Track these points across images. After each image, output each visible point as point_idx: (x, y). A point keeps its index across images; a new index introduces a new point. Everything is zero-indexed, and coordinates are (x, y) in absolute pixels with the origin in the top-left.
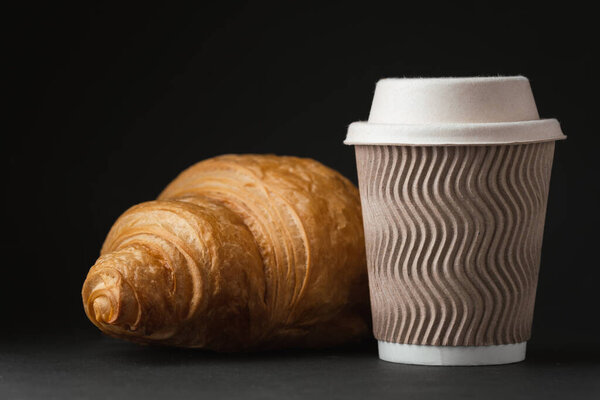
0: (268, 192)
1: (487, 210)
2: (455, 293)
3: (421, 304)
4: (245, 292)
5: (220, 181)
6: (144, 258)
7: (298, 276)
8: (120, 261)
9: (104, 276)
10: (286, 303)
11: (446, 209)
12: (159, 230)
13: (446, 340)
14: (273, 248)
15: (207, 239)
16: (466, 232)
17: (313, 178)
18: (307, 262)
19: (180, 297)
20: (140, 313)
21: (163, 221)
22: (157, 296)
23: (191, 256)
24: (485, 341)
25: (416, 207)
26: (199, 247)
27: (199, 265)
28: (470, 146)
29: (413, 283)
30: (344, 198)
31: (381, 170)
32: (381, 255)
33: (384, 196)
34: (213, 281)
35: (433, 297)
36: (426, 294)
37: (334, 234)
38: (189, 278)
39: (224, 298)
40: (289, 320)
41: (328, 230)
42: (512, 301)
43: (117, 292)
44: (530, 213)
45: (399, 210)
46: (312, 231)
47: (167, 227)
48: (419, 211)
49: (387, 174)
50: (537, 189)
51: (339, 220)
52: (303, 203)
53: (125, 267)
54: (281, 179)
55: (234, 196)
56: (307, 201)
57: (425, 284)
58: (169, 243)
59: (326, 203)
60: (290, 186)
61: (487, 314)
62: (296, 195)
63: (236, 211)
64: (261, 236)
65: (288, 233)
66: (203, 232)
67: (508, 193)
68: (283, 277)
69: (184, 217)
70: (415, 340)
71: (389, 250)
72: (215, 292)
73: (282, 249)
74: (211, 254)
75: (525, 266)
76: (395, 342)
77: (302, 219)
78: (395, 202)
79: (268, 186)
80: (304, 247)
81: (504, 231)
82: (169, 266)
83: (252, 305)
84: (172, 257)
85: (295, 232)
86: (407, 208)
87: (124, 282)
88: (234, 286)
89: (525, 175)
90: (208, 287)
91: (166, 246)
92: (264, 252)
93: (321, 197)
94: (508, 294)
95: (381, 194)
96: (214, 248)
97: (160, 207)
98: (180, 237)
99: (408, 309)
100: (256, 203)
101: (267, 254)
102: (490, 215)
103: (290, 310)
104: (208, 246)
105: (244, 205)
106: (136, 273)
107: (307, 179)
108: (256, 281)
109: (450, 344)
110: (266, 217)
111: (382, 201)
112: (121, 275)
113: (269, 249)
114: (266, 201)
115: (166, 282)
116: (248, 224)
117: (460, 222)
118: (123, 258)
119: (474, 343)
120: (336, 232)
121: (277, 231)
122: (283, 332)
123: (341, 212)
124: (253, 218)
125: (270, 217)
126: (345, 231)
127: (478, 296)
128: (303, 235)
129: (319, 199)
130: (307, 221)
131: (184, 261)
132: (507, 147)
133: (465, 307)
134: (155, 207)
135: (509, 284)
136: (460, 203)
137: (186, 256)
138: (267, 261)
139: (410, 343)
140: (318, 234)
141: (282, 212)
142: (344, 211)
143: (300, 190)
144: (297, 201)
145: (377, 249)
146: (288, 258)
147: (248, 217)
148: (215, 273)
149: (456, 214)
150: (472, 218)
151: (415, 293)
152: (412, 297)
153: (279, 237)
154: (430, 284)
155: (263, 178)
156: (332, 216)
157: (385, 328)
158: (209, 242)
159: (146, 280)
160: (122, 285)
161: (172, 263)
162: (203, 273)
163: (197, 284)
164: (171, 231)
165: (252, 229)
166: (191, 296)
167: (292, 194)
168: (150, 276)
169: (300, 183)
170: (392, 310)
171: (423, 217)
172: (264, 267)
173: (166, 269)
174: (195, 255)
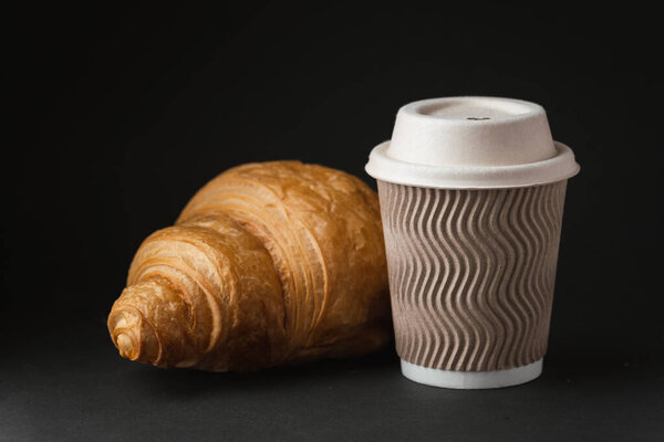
0: (288, 214)
1: (508, 245)
2: (478, 323)
3: (445, 333)
4: (263, 321)
5: (243, 198)
6: (164, 295)
7: (316, 301)
8: (142, 298)
9: (126, 314)
10: (305, 328)
11: (469, 245)
12: (180, 264)
13: (469, 366)
14: (292, 273)
15: (225, 273)
16: (489, 266)
17: (333, 197)
18: (325, 286)
19: (201, 330)
20: (161, 351)
21: (184, 253)
22: (178, 333)
23: (210, 291)
24: (507, 365)
25: (440, 243)
26: (218, 281)
27: (217, 300)
28: (493, 190)
29: (438, 313)
30: (362, 215)
31: (405, 205)
32: (405, 283)
33: (408, 230)
34: (232, 314)
35: (457, 327)
36: (450, 324)
37: (353, 255)
38: (209, 311)
39: (243, 329)
40: (309, 342)
41: (346, 252)
42: (531, 324)
43: (138, 332)
44: (547, 241)
45: (423, 244)
46: (330, 255)
47: (187, 261)
48: (443, 247)
49: (411, 210)
50: (554, 218)
51: (357, 240)
52: (322, 226)
53: (146, 307)
54: (301, 200)
55: (256, 217)
56: (326, 224)
57: (448, 315)
58: (189, 277)
59: (344, 222)
60: (310, 207)
61: (509, 341)
62: (315, 218)
63: (256, 235)
64: (280, 262)
65: (306, 257)
66: (221, 267)
67: (528, 227)
68: (301, 303)
69: (203, 250)
70: (440, 365)
71: (413, 280)
72: (234, 325)
73: (301, 275)
74: (229, 288)
75: (543, 291)
76: (419, 364)
77: (320, 244)
78: (418, 237)
79: (288, 208)
80: (322, 271)
81: (524, 263)
82: (189, 301)
83: (271, 332)
84: (191, 292)
85: (314, 257)
86: (431, 243)
87: (144, 322)
88: (253, 317)
89: (543, 208)
90: (227, 320)
91: (186, 280)
92: (283, 278)
93: (341, 216)
94: (527, 320)
95: (405, 228)
96: (232, 282)
97: (181, 238)
98: (200, 272)
99: (433, 337)
100: (276, 226)
101: (286, 280)
102: (511, 249)
103: (310, 333)
104: (225, 281)
105: (265, 227)
106: (156, 312)
107: (327, 197)
108: (275, 309)
109: (474, 369)
110: (286, 241)
111: (406, 235)
112: (142, 315)
113: (288, 275)
114: (286, 223)
115: (187, 317)
116: (269, 248)
117: (483, 257)
118: (144, 295)
119: (496, 367)
120: (354, 253)
121: (295, 256)
122: (304, 353)
123: (359, 232)
124: (273, 242)
125: (289, 241)
126: (364, 250)
127: (500, 324)
128: (321, 259)
129: (338, 220)
130: (325, 246)
131: (204, 295)
132: (526, 189)
133: (488, 335)
134: (177, 238)
135: (528, 310)
136: (483, 240)
137: (206, 291)
138: (286, 287)
139: (434, 367)
140: (336, 259)
141: (301, 236)
142: (363, 230)
143: (319, 210)
144: (315, 224)
145: (401, 277)
146: (306, 283)
147: (269, 241)
148: (233, 307)
149: (478, 250)
150: (494, 253)
151: (439, 322)
152: (436, 326)
153: (298, 262)
154: (454, 315)
155: (284, 199)
156: (351, 236)
157: (409, 351)
158: (227, 277)
159: (166, 318)
160: (143, 325)
161: (192, 299)
162: (221, 307)
163: (216, 318)
164: (191, 266)
165: (272, 253)
166: (211, 329)
167: (311, 217)
168: (170, 314)
169: (319, 204)
170: (416, 335)
171: (446, 252)
172: (283, 293)
173: (186, 304)
174: (214, 290)
